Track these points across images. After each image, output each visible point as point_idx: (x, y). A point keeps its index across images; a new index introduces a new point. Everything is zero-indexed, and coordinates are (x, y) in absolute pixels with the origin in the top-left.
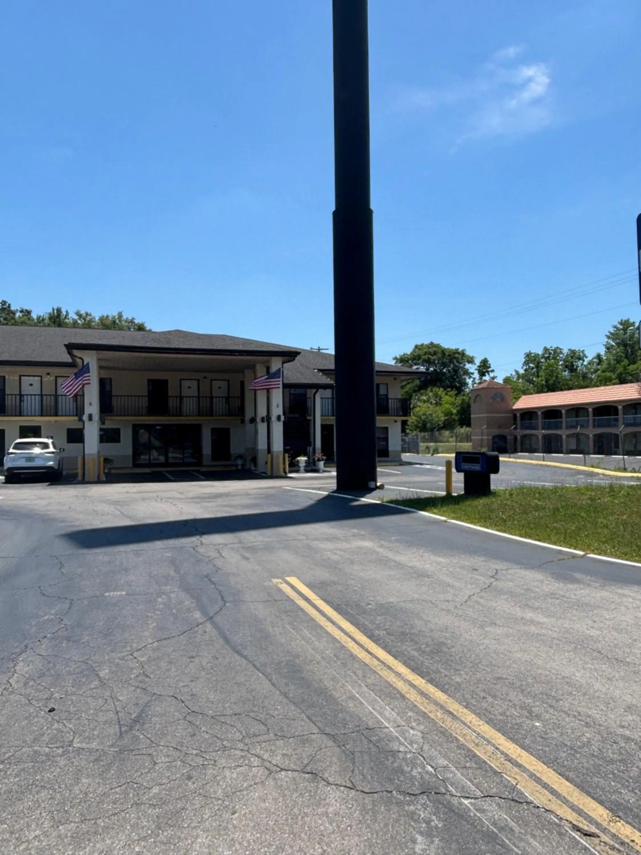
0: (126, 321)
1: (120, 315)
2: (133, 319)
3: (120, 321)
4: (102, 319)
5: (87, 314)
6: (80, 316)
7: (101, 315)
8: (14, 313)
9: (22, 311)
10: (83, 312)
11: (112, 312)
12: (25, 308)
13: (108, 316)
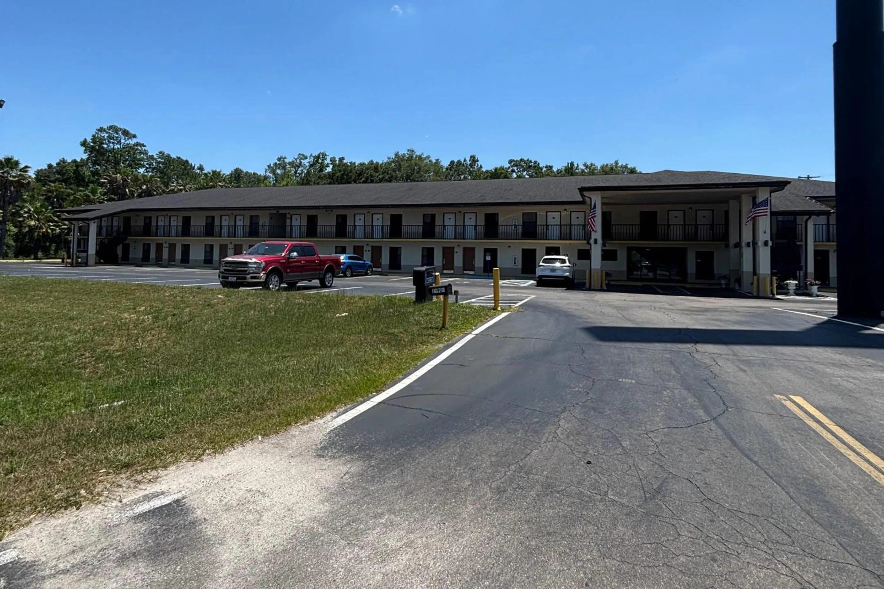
0: (621, 167)
1: (616, 163)
2: (627, 164)
3: (616, 167)
4: (602, 167)
5: (592, 165)
6: (586, 166)
7: (602, 165)
8: (541, 169)
9: (546, 167)
10: (589, 163)
11: (610, 161)
12: (549, 164)
13: (607, 165)
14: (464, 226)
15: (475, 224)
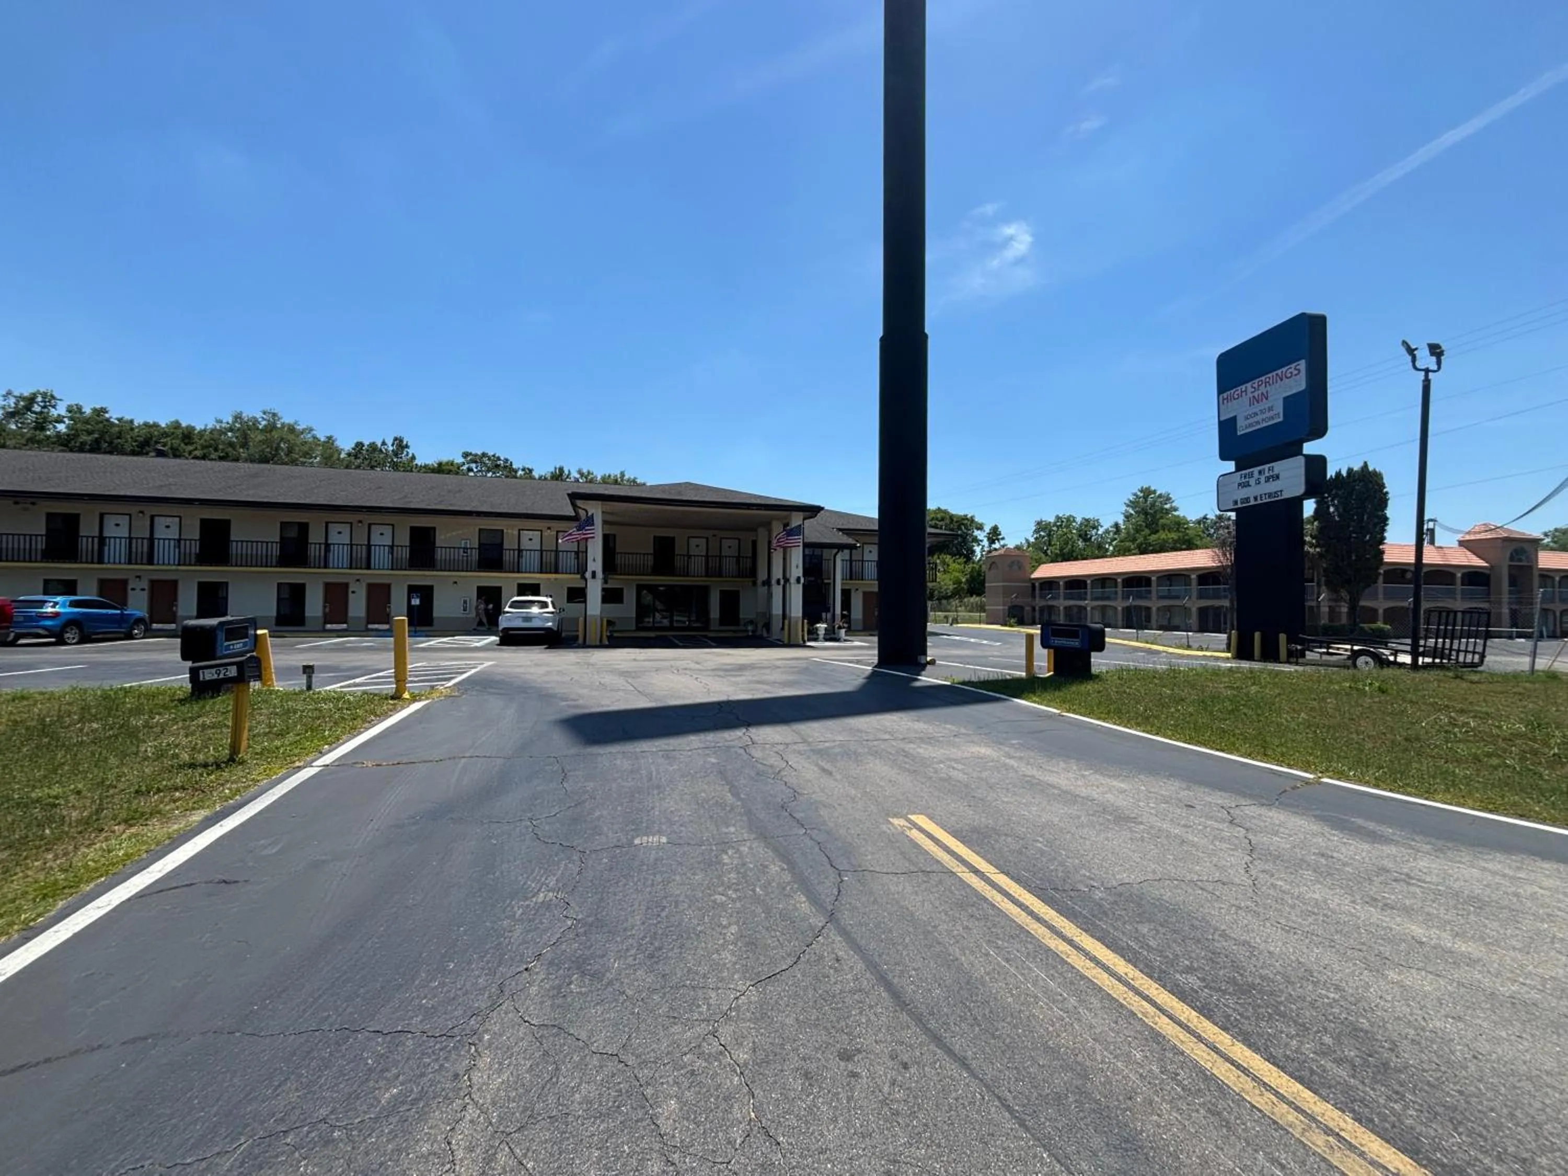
0: (628, 480)
1: (622, 474)
2: (635, 478)
3: (622, 480)
4: (603, 478)
5: (589, 473)
6: (582, 474)
7: (602, 474)
8: (516, 471)
9: (523, 470)
10: (585, 471)
11: (615, 472)
12: (527, 466)
13: (609, 476)
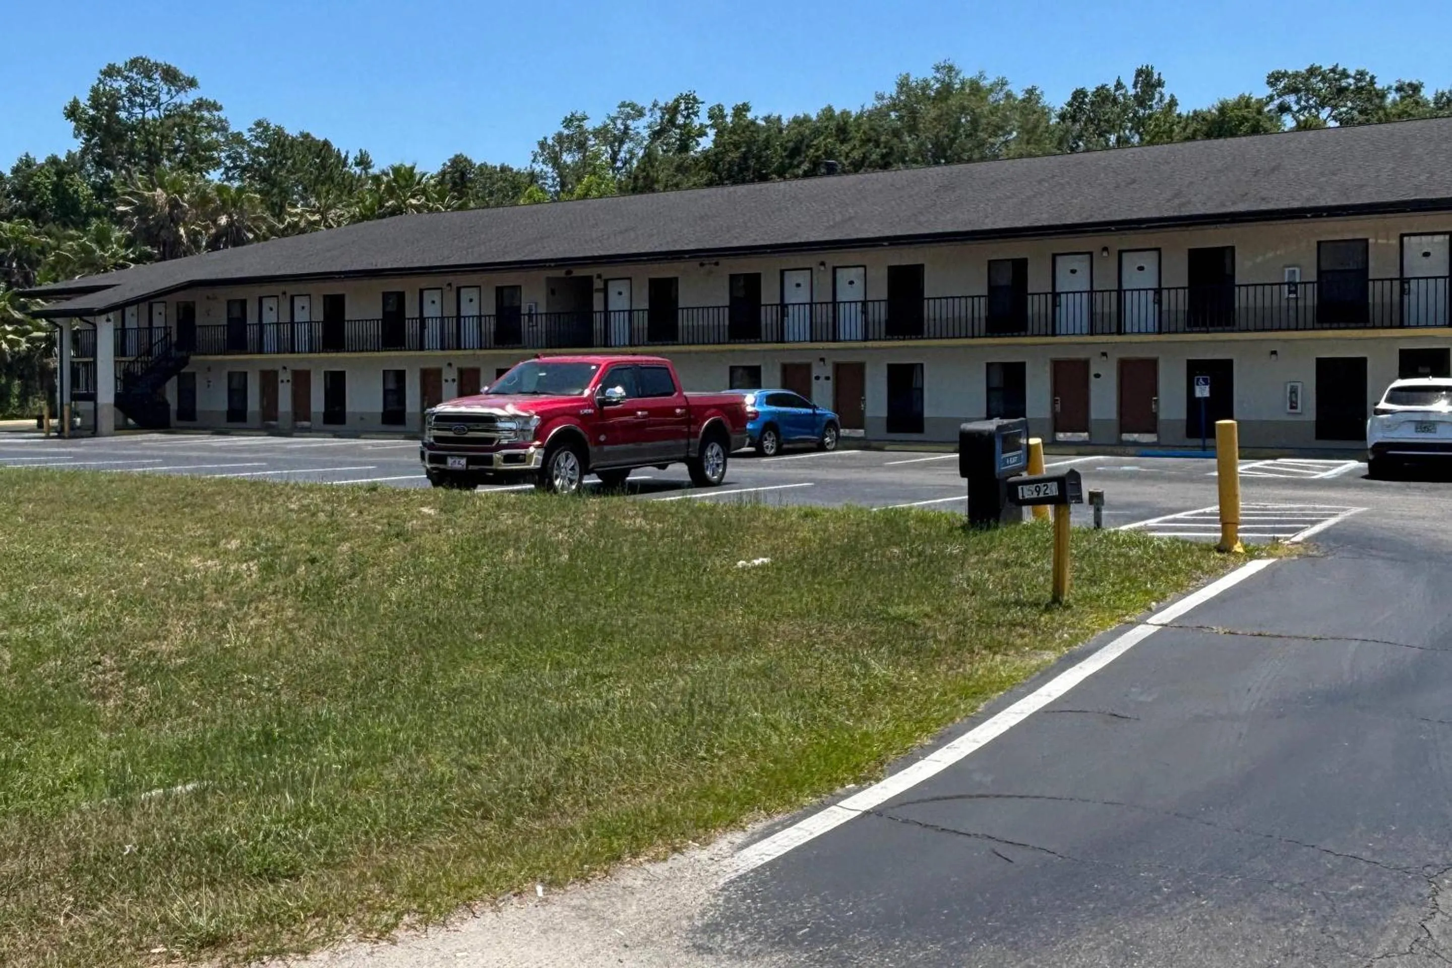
14: (1120, 292)
15: (1156, 286)
